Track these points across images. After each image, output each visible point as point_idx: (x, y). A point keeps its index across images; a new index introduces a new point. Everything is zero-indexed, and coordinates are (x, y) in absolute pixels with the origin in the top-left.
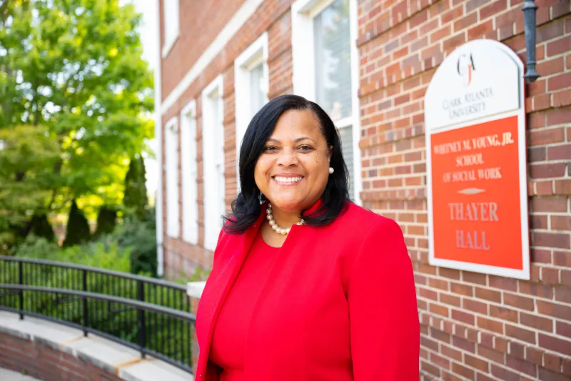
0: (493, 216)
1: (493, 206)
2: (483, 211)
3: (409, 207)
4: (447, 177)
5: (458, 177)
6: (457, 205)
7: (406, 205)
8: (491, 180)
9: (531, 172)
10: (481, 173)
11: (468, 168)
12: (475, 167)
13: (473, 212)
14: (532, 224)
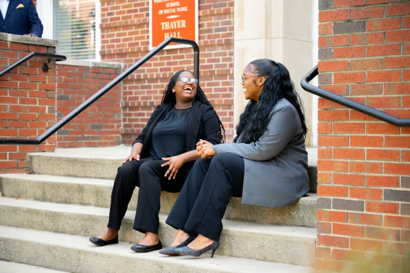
0: (184, 25)
1: (184, 22)
2: (179, 24)
3: (136, 28)
4: (161, 12)
5: (167, 11)
6: (166, 23)
7: (133, 27)
8: (183, 12)
9: (200, 8)
10: (179, 10)
11: (172, 8)
12: (176, 7)
13: (173, 25)
14: (200, 26)
